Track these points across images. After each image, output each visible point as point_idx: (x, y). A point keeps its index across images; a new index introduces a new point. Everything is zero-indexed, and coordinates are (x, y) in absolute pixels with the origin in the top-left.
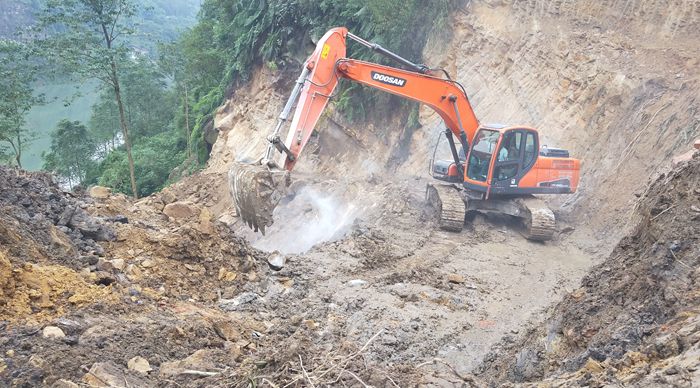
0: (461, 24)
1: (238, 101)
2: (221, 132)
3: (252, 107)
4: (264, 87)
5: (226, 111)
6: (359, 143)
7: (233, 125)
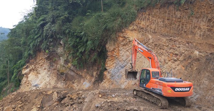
0: (120, 36)
1: (31, 64)
2: (25, 75)
3: (37, 66)
4: (42, 59)
5: (27, 68)
6: (81, 76)
7: (30, 73)
